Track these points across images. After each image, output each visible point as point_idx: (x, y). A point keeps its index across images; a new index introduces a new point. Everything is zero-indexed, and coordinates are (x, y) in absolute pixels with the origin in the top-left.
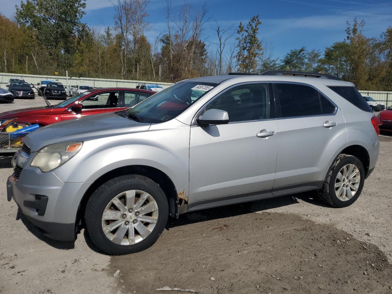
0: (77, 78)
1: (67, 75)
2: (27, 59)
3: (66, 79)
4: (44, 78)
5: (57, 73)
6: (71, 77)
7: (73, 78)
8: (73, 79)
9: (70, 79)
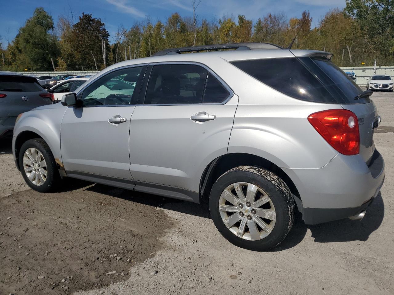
0: (387, 67)
1: (375, 64)
2: (344, 52)
3: (373, 69)
4: (350, 69)
5: (364, 63)
6: (380, 66)
7: (382, 67)
8: (382, 69)
9: (379, 69)
